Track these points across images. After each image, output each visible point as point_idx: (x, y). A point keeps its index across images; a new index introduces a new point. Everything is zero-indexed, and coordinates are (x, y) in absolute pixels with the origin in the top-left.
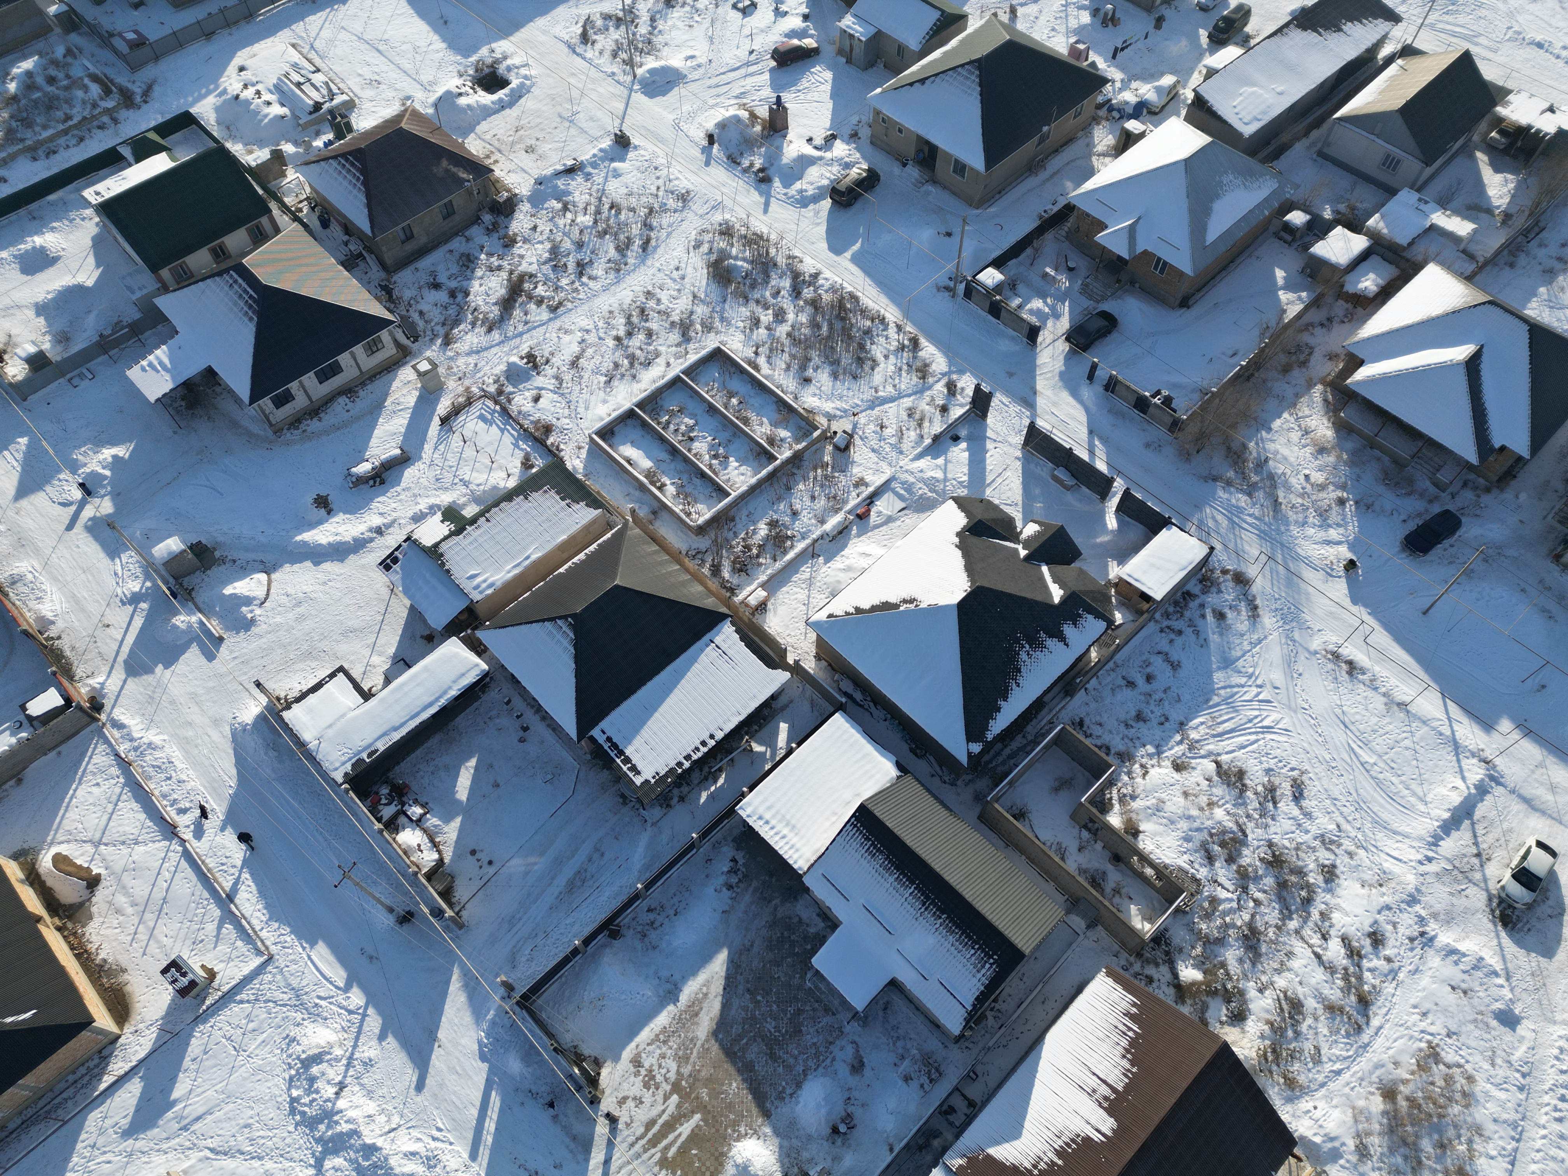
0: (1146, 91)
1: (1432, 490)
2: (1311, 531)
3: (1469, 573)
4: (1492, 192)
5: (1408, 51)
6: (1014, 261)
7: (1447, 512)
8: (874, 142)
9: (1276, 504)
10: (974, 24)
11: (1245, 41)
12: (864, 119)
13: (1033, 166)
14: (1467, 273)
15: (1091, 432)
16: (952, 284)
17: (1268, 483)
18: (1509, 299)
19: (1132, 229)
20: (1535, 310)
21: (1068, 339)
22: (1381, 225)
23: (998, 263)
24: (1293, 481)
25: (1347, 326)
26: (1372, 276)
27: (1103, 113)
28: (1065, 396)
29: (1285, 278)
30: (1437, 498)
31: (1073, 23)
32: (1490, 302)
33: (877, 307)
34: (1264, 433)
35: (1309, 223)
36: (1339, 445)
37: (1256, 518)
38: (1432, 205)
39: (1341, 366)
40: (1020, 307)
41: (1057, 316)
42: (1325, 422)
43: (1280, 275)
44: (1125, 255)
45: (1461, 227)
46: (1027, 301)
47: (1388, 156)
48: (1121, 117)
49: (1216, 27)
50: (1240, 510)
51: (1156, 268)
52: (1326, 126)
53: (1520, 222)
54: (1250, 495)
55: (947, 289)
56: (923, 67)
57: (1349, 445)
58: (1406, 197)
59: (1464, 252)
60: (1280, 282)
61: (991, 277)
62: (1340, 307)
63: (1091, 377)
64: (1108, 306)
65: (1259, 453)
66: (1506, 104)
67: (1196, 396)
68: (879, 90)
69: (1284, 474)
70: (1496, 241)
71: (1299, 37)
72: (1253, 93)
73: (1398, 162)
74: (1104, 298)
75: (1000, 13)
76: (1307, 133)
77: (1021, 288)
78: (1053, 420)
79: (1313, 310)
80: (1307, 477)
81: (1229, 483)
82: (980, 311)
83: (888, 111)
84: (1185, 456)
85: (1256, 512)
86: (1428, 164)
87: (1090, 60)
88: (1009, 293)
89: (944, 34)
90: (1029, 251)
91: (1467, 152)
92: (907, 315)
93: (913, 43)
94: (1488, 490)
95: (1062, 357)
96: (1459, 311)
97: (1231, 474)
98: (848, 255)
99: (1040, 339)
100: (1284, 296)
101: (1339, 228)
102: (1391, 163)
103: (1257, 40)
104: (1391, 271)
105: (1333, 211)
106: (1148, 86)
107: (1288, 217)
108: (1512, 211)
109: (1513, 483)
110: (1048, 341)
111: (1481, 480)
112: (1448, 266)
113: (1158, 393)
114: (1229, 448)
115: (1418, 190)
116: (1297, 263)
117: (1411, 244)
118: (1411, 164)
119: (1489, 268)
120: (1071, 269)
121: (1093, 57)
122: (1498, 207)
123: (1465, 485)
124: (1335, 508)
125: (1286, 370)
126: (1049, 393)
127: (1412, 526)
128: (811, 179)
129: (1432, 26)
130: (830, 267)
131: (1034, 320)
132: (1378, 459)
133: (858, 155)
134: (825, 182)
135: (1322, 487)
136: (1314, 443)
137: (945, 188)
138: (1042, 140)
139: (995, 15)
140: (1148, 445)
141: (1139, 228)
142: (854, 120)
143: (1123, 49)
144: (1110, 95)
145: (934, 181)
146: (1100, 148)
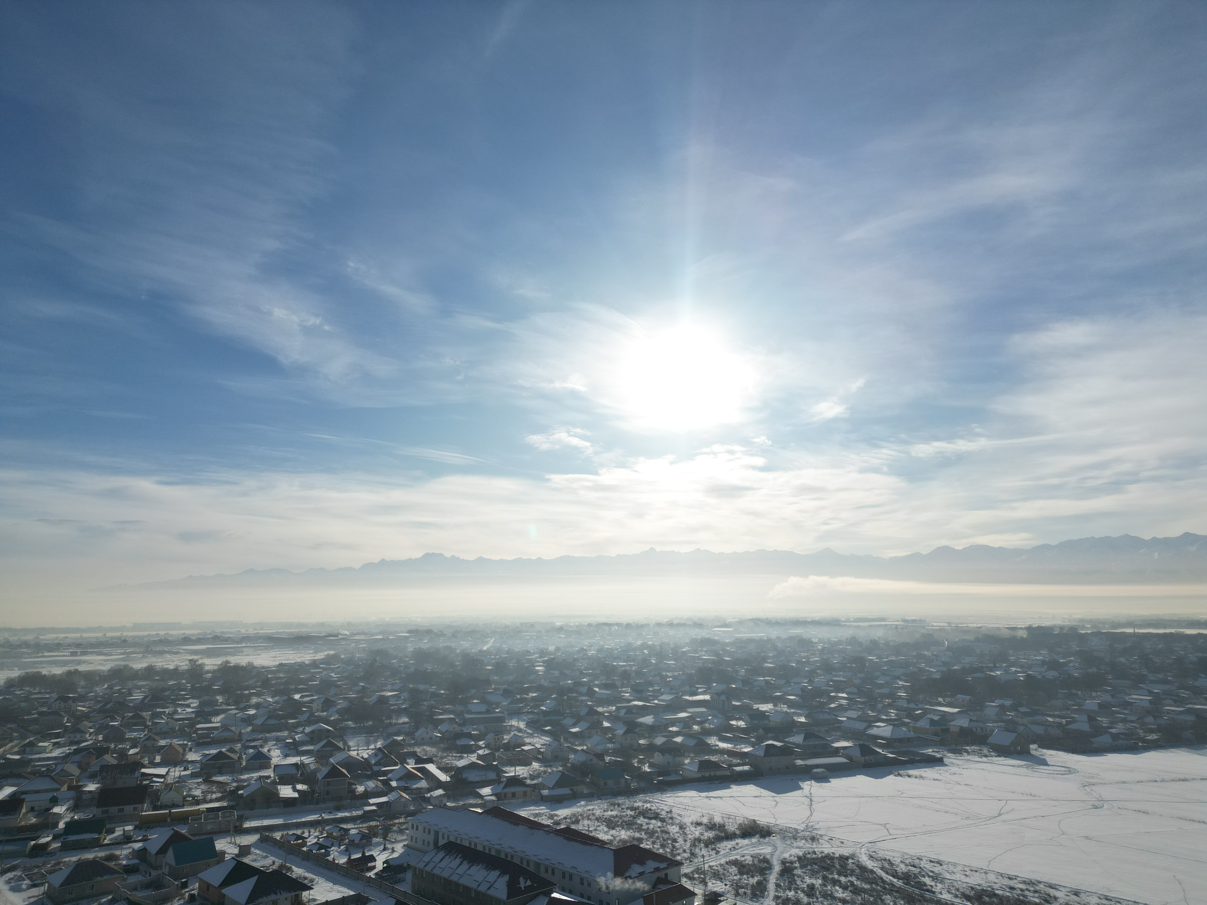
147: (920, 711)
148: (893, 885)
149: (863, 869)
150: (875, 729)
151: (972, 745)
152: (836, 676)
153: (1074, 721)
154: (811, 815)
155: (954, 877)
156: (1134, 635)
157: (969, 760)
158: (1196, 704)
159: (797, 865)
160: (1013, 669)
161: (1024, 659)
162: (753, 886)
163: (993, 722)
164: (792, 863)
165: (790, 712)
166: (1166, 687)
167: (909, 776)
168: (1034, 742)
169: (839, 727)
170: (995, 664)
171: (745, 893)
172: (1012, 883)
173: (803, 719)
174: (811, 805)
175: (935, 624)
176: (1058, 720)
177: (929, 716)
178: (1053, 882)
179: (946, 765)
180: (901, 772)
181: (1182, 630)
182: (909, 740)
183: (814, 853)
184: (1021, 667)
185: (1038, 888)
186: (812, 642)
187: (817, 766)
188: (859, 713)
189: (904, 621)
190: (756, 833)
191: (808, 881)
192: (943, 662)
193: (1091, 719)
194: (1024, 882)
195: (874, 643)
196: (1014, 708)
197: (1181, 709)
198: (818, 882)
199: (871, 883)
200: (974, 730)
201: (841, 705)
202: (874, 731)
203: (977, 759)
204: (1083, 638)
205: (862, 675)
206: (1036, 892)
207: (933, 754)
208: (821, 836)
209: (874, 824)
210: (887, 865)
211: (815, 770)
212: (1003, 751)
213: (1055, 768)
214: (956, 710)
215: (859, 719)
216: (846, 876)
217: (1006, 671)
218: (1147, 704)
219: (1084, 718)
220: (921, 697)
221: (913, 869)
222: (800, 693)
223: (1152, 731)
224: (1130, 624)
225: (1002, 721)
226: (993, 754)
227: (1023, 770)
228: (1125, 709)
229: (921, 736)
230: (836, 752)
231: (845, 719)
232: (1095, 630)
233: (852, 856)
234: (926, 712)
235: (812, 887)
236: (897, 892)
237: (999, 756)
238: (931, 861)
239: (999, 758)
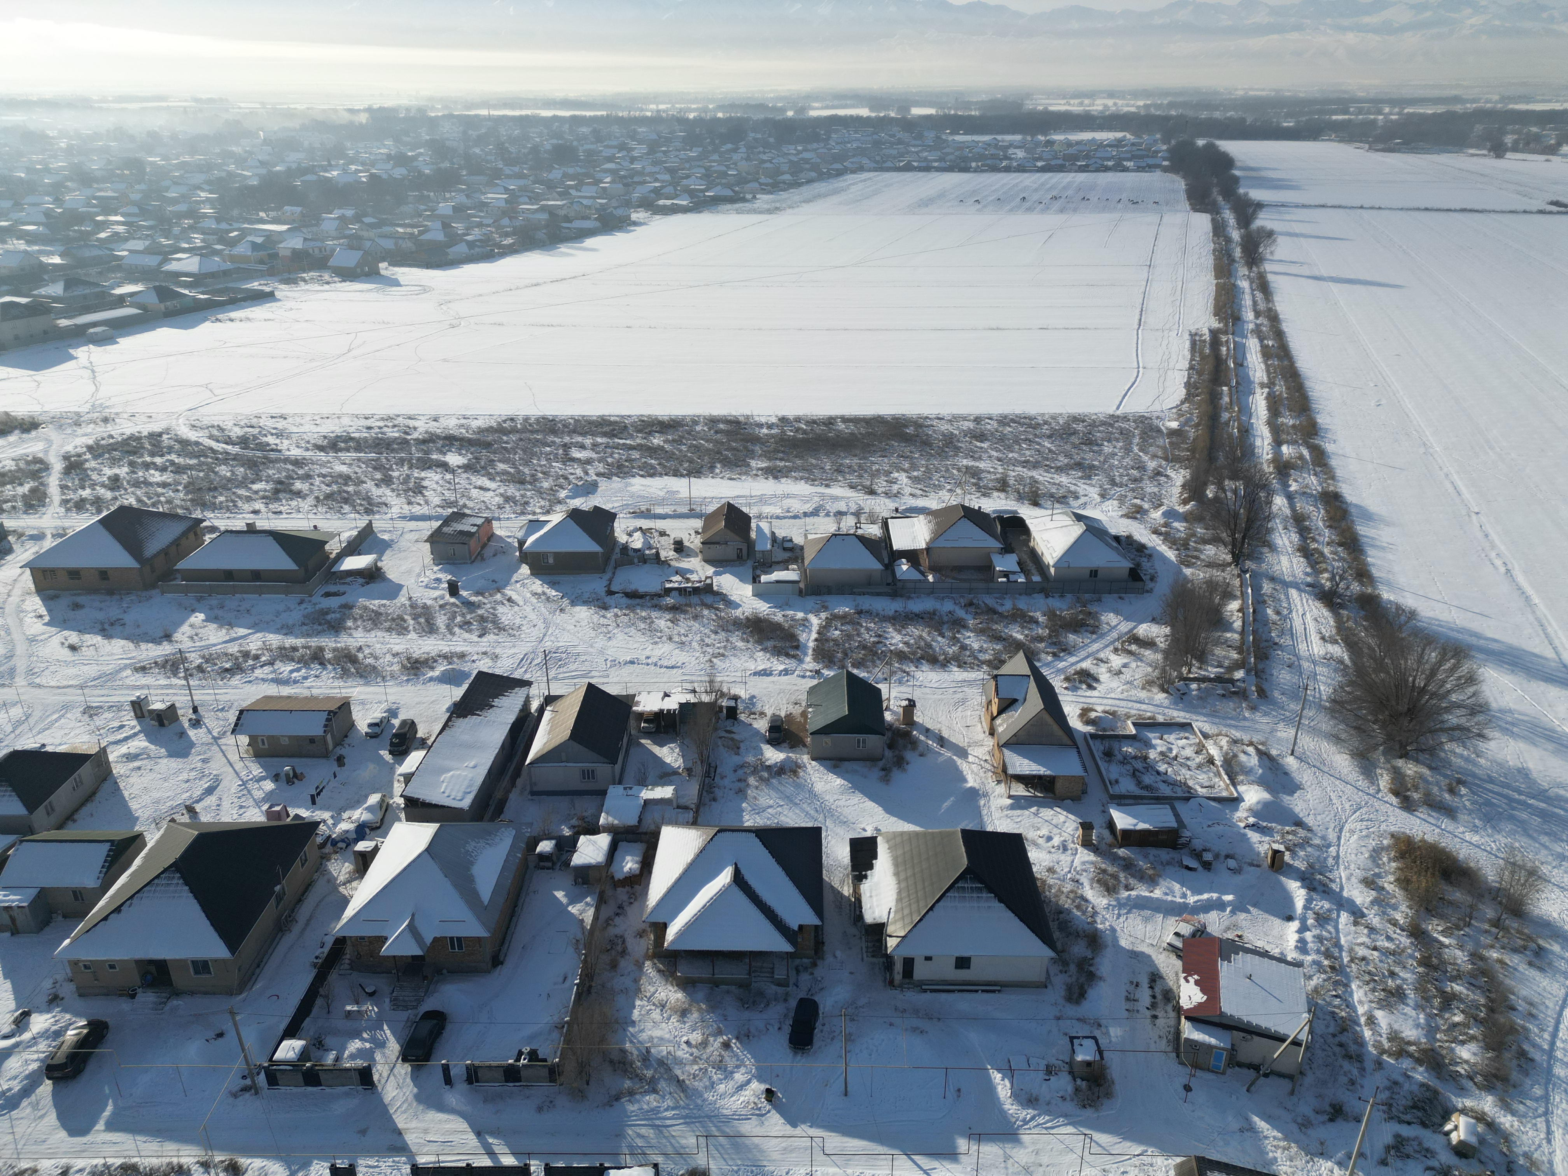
0: (359, 814)
1: (780, 990)
2: (722, 1087)
3: (849, 1038)
4: (668, 760)
5: (550, 700)
6: (307, 1021)
7: (801, 1000)
8: (83, 993)
9: (680, 1083)
10: (152, 839)
11: (423, 744)
12: (60, 977)
13: (282, 926)
14: (691, 820)
15: (479, 1134)
16: (248, 1082)
17: (662, 1070)
18: (729, 821)
19: (411, 927)
20: (749, 821)
21: (405, 1060)
22: (610, 819)
23: (291, 1032)
24: (680, 1053)
25: (636, 904)
26: (628, 858)
27: (328, 849)
28: (434, 1116)
29: (565, 896)
30: (787, 994)
31: (259, 794)
32: (719, 831)
33: (165, 1160)
34: (631, 1029)
35: (556, 845)
36: (693, 1000)
37: (673, 1109)
38: (635, 788)
39: (652, 937)
40: (337, 1059)
41: (381, 1045)
42: (671, 988)
43: (560, 895)
44: (419, 953)
45: (665, 792)
46: (343, 1048)
47: (583, 771)
48: (348, 845)
49: (392, 744)
50: (655, 1111)
51: (453, 947)
52: (524, 772)
53: (699, 770)
54: (655, 1091)
55: (245, 1089)
56: (112, 897)
57: (700, 995)
58: (615, 792)
59: (678, 807)
60: (564, 900)
61: (289, 1049)
62: (622, 894)
63: (448, 1080)
64: (429, 1005)
65: (638, 1049)
66: (638, 703)
67: (555, 1035)
68: (67, 942)
69: (669, 1053)
70: (693, 790)
71: (463, 725)
72: (452, 776)
73: (593, 771)
74: (420, 1001)
75: (176, 817)
76: (513, 784)
77: (329, 1041)
78: (434, 1148)
79: (603, 907)
80: (687, 1043)
81: (631, 1093)
82: (295, 1090)
83: (87, 955)
84: (579, 1095)
85: (669, 1102)
86: (614, 762)
87: (292, 815)
88: (319, 1053)
89: (123, 858)
90: (319, 1002)
91: (633, 743)
92: (209, 1145)
93: (90, 882)
94: (815, 965)
95: (408, 1080)
96: (704, 849)
97: (628, 1084)
98: (100, 1126)
99: (376, 1077)
100: (574, 909)
101: (582, 837)
102: (588, 775)
103: (432, 739)
104: (640, 848)
105: (569, 828)
106: (359, 811)
107: (538, 849)
108: (690, 765)
109: (825, 948)
110: (385, 1074)
111: (805, 960)
112: (675, 823)
113: (520, 1053)
114: (611, 1062)
115: (620, 783)
116: (569, 880)
117: (640, 820)
118: (603, 769)
119: (701, 809)
120: (372, 994)
121: (292, 812)
122: (679, 767)
123: (798, 971)
124: (725, 1054)
125: (614, 966)
126: (414, 1124)
127: (787, 1029)
128: (13, 1073)
129: (555, 678)
130: (80, 1153)
131: (360, 1063)
132: (728, 992)
133: (68, 1016)
134: (34, 1066)
135: (704, 1044)
136: (674, 1010)
137: (192, 993)
138: (279, 899)
139: (173, 820)
140: (540, 1109)
141: (417, 923)
142: (47, 984)
143: (318, 794)
144: (328, 833)
145: (177, 993)
146: (342, 878)
147: (236, 233)
148: (227, 453)
149: (184, 443)
150: (174, 262)
151: (310, 270)
152: (100, 190)
153: (427, 230)
154: (97, 390)
155: (301, 429)
156: (489, 118)
157: (308, 290)
158: (548, 200)
159: (88, 456)
160: (353, 167)
161: (366, 153)
162: (24, 496)
163: (334, 239)
164: (79, 455)
165: (34, 251)
166: (521, 182)
167: (231, 320)
168: (383, 260)
169: (119, 266)
170: (329, 161)
171: (14, 507)
172: (368, 423)
173: (57, 260)
174: (95, 377)
175: (242, 105)
176: (409, 230)
177: (250, 238)
178: (412, 413)
179: (279, 300)
180: (220, 316)
181: (538, 112)
182: (226, 273)
183: (111, 437)
184: (363, 164)
185: (396, 422)
186: (48, 137)
187: (94, 324)
188: (147, 243)
189: (197, 100)
190: (15, 428)
191: (108, 472)
192: (260, 162)
193: (446, 226)
194: (382, 419)
195: (153, 135)
196: (357, 219)
197: (535, 207)
198: (123, 471)
199: (198, 457)
200: (311, 251)
201: (117, 234)
202: (173, 266)
203: (317, 287)
204: (433, 123)
205: (143, 187)
206: (395, 426)
207: (260, 288)
208: (117, 414)
209: (192, 386)
210: (215, 432)
211: (92, 330)
212: (348, 275)
213: (408, 288)
214: (284, 228)
215: (148, 251)
216: (162, 456)
217: (345, 171)
218: (503, 204)
219: (438, 225)
220: (235, 213)
221: (251, 430)
222: (43, 219)
223: (507, 235)
224: (486, 104)
225: (344, 237)
226: (336, 279)
227: (374, 295)
228: (482, 211)
229: (242, 266)
230: (121, 301)
231: (125, 253)
232: (446, 112)
233: (167, 431)
234: (244, 233)
235: (115, 479)
236: (234, 459)
237: (344, 281)
238: (272, 417)
239: (343, 284)
